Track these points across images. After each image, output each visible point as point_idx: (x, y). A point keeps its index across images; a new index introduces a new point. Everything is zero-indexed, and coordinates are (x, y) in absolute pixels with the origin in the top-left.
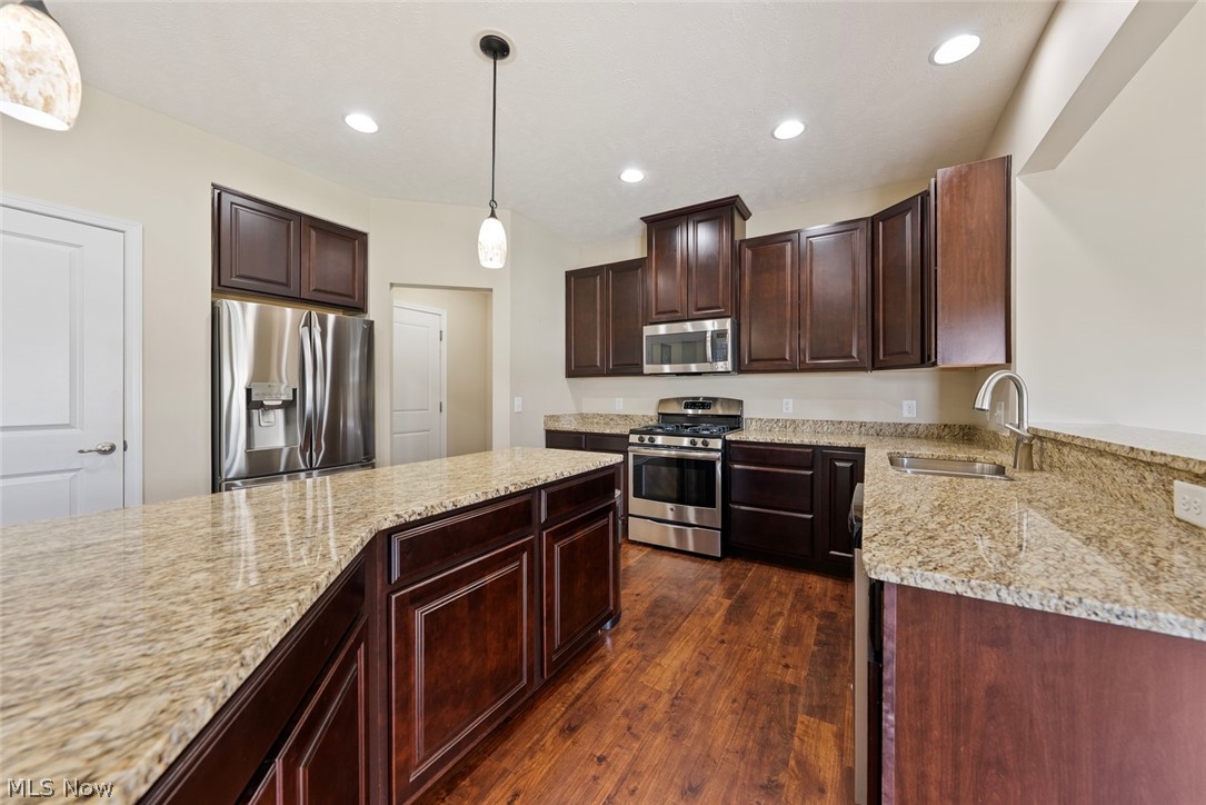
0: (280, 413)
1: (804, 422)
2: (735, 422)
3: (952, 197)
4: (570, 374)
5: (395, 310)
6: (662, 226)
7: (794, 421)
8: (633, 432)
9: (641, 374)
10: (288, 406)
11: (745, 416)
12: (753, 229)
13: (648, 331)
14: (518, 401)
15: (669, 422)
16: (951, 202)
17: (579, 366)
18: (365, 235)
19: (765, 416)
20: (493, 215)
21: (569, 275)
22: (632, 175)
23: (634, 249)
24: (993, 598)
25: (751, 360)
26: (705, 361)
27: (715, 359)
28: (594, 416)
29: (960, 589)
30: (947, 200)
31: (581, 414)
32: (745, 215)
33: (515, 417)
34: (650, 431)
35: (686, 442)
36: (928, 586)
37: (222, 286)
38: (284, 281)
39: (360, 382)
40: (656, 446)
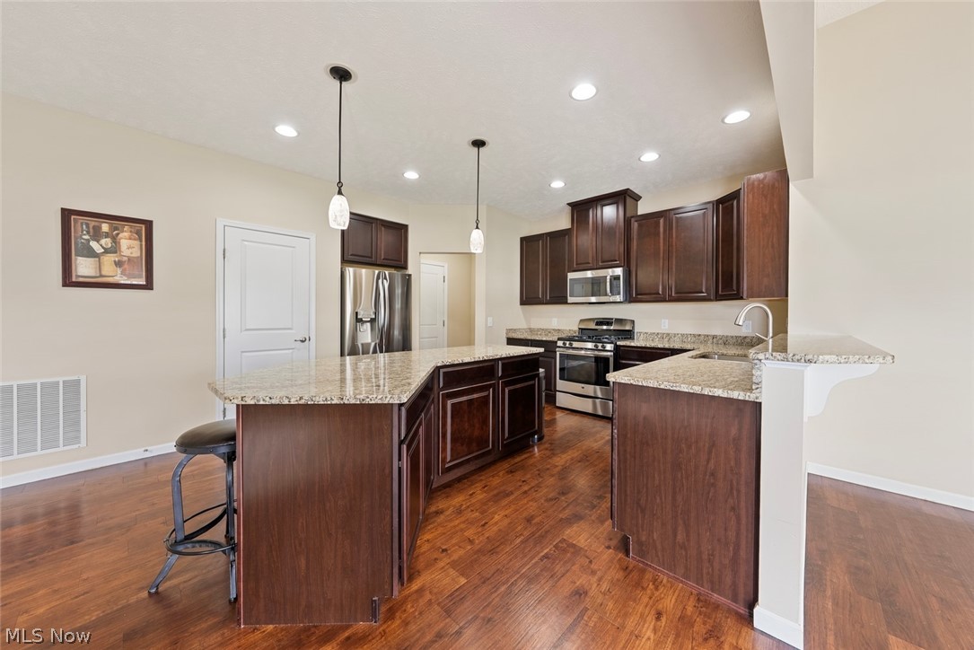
0: (369, 324)
1: (675, 335)
2: (629, 334)
3: (753, 194)
4: (523, 303)
5: (422, 265)
6: (581, 209)
7: (668, 334)
8: (559, 339)
9: (566, 303)
10: (373, 321)
11: (636, 331)
12: (644, 208)
13: (571, 276)
14: (490, 319)
15: (585, 334)
16: (753, 197)
17: (528, 298)
18: (407, 226)
19: (649, 331)
20: (477, 228)
21: (522, 239)
22: (558, 184)
23: (564, 223)
24: (640, 384)
25: (637, 294)
26: (606, 295)
27: (613, 294)
28: (538, 330)
29: (632, 382)
30: (751, 196)
31: (530, 329)
32: (637, 198)
33: (489, 329)
34: (571, 339)
35: (590, 345)
36: (623, 382)
37: (346, 261)
38: (370, 255)
39: (402, 308)
40: (574, 348)
